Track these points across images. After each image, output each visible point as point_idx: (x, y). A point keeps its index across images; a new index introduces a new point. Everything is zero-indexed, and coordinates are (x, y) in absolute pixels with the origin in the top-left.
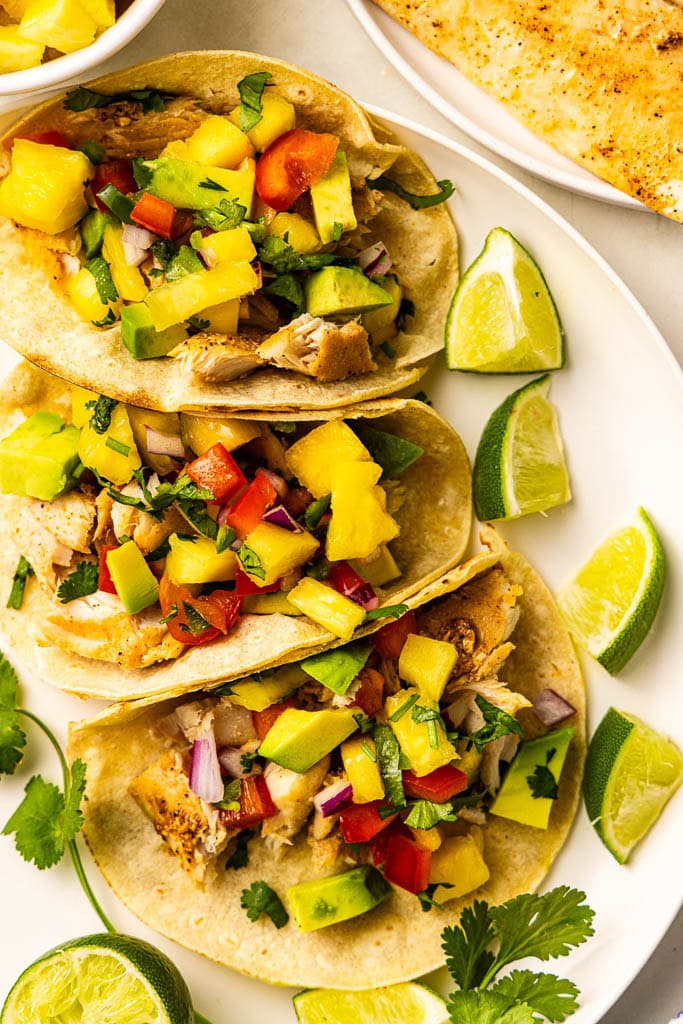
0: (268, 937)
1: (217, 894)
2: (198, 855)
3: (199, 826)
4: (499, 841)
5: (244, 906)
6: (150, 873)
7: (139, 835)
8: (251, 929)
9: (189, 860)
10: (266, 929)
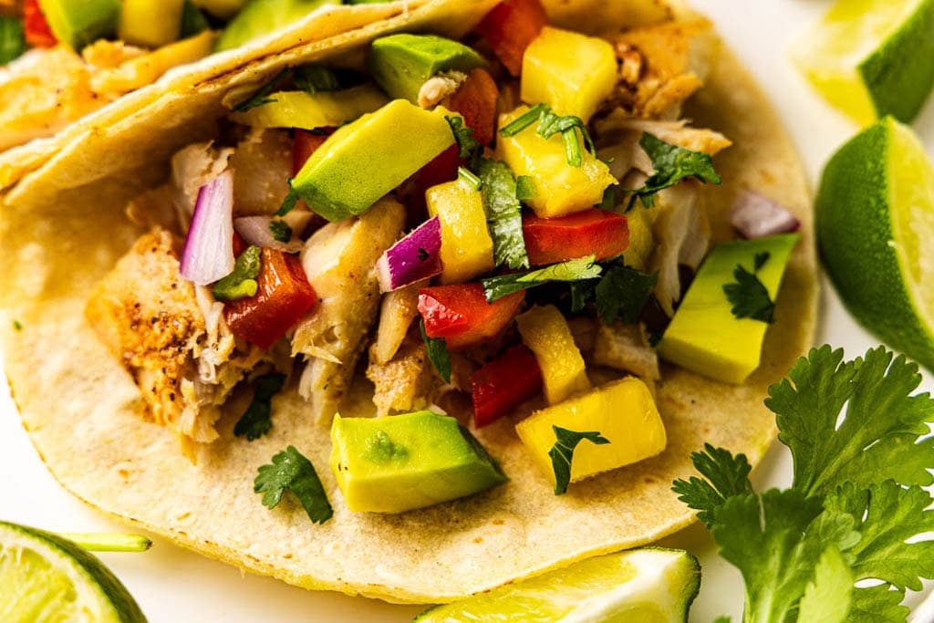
0: (298, 541)
1: (215, 477)
2: (187, 386)
3: (190, 329)
4: (681, 407)
5: (257, 489)
6: (109, 442)
7: (97, 386)
8: (269, 529)
9: (172, 397)
10: (293, 529)
